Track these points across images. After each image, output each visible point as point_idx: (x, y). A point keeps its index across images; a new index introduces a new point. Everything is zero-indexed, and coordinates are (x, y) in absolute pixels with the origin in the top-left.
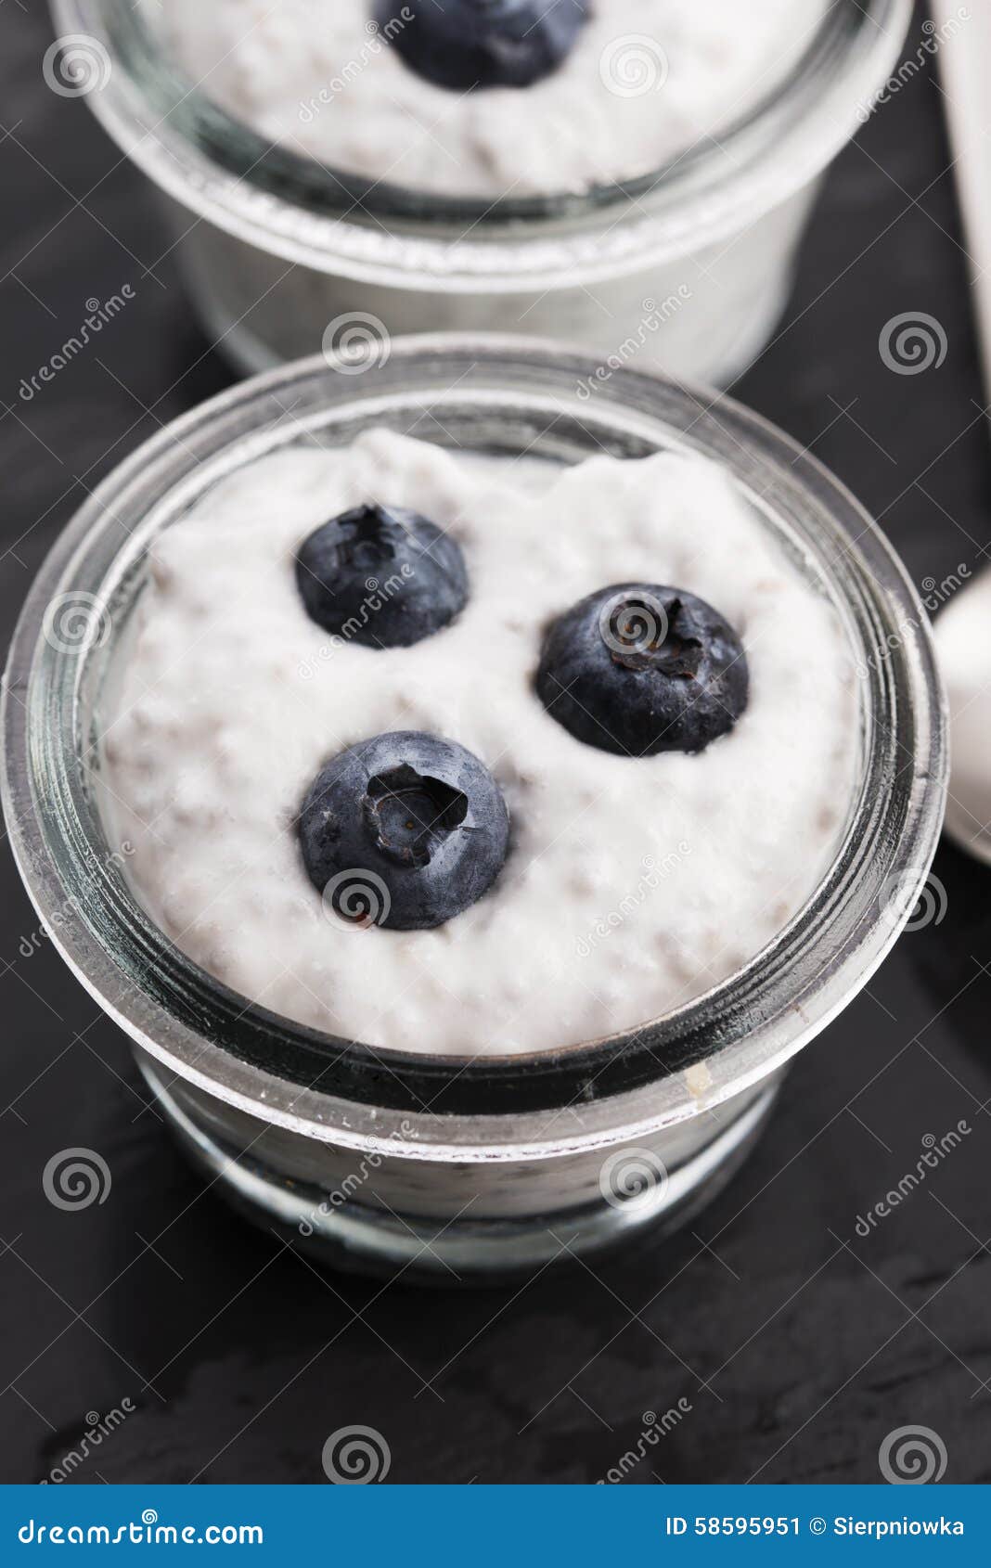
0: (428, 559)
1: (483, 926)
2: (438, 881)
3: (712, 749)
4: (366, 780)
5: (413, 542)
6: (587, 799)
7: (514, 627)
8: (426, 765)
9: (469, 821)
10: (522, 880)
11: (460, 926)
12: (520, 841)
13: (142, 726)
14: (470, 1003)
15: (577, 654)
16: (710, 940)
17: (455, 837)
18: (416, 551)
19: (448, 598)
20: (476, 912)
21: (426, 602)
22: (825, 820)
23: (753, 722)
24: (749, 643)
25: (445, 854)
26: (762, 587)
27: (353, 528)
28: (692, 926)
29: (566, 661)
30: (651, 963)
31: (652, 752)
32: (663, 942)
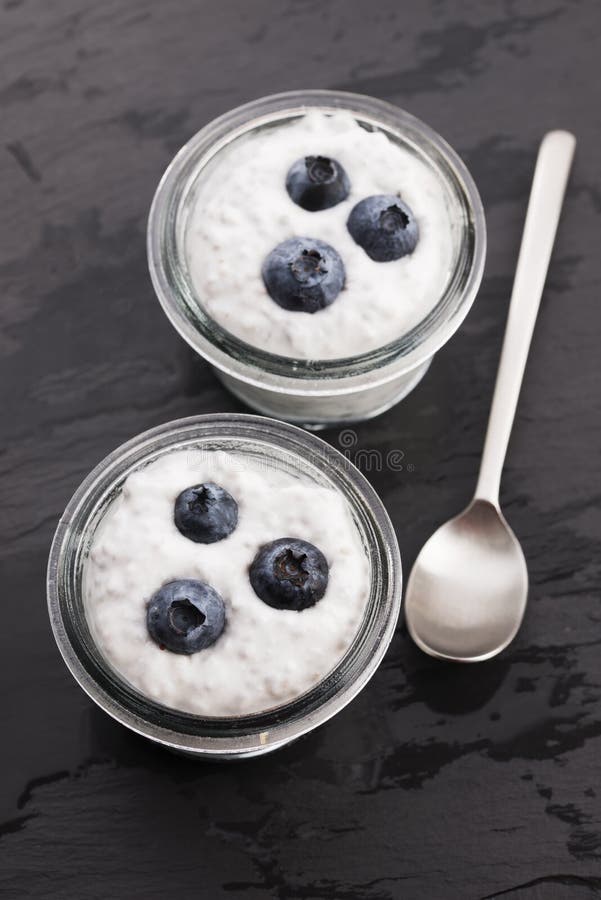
0: (221, 515)
1: (204, 660)
2: (190, 642)
3: (305, 611)
4: (172, 601)
5: (217, 507)
6: (254, 623)
7: (247, 546)
8: (195, 599)
9: (206, 623)
10: (223, 646)
11: (197, 657)
12: (227, 629)
13: (104, 552)
14: (193, 688)
15: (263, 567)
16: (284, 684)
17: (199, 629)
18: (217, 510)
19: (226, 529)
20: (204, 653)
21: (217, 530)
22: (341, 646)
23: (323, 604)
24: (331, 572)
25: (193, 634)
26: (343, 551)
27: (197, 496)
28: (279, 677)
29: (259, 568)
30: (261, 688)
31: (282, 609)
32: (268, 682)
